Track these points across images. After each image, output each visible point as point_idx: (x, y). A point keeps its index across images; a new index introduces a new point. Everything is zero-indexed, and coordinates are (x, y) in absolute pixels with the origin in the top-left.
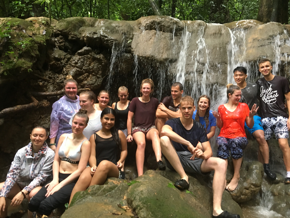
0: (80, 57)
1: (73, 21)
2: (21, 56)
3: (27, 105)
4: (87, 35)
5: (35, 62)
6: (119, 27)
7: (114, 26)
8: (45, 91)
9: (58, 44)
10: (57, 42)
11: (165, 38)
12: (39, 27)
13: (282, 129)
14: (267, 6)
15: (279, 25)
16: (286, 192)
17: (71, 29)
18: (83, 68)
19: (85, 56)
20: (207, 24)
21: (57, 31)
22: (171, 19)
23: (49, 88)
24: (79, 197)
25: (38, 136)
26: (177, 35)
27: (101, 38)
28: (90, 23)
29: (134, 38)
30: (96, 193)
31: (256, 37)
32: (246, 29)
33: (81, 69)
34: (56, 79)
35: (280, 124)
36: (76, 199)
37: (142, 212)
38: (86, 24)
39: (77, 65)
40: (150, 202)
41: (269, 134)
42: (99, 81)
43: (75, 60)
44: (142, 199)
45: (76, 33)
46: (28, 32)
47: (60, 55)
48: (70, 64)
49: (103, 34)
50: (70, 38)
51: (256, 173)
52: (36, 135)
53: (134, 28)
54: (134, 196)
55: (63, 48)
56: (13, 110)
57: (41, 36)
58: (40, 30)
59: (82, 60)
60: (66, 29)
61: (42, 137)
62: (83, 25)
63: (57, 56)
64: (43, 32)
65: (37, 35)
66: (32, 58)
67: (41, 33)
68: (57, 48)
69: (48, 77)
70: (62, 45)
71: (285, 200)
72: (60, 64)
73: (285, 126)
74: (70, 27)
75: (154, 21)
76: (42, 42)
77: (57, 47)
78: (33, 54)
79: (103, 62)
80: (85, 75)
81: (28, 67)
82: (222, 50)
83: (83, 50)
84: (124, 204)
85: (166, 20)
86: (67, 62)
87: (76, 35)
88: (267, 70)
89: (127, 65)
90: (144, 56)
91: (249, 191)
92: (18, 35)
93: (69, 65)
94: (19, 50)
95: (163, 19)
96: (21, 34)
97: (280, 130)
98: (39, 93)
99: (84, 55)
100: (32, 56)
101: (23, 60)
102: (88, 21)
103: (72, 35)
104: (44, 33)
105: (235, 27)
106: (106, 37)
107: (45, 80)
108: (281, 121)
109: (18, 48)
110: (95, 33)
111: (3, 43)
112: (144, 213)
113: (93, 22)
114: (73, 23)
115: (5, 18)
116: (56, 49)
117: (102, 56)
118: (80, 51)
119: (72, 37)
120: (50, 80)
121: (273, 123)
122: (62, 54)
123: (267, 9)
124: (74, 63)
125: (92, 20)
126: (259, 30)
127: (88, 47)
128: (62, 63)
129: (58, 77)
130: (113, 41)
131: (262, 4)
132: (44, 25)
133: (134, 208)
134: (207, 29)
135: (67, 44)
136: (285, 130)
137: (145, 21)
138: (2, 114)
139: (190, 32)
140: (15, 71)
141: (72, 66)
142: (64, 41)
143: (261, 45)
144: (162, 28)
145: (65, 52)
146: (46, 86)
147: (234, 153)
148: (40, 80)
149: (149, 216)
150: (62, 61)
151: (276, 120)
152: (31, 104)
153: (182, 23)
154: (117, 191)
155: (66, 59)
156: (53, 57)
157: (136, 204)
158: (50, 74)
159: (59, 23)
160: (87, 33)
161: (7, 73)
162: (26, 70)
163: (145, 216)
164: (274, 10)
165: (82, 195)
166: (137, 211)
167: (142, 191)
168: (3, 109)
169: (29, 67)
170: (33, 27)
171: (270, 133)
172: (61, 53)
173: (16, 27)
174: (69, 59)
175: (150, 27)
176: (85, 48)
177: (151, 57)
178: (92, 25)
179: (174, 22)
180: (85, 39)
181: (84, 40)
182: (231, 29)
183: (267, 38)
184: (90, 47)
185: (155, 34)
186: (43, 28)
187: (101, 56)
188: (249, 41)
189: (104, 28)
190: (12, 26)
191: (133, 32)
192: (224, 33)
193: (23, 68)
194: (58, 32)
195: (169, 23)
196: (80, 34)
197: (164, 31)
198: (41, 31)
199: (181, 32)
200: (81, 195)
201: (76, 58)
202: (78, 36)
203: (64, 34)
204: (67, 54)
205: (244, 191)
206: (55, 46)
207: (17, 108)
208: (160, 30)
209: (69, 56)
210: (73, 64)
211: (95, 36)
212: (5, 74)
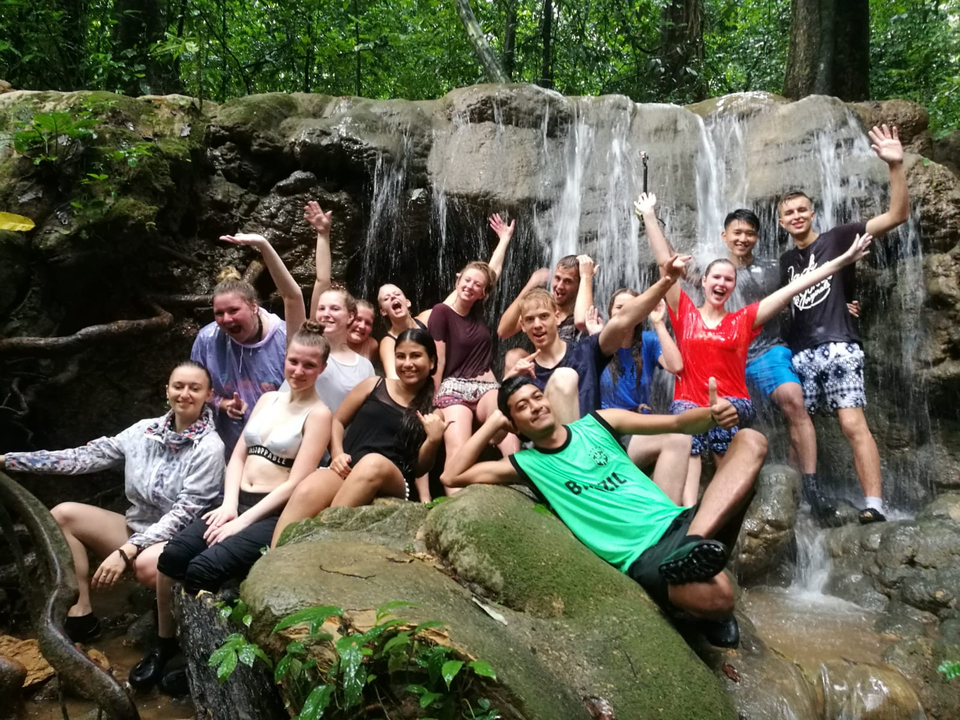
0: (284, 199)
1: (263, 102)
2: (124, 190)
3: (143, 322)
4: (304, 137)
5: (162, 206)
6: (391, 115)
7: (378, 114)
8: (188, 293)
9: (221, 164)
10: (218, 160)
11: (521, 142)
12: (170, 116)
13: (844, 383)
14: (808, 63)
15: (834, 102)
16: (861, 543)
17: (258, 124)
18: (293, 230)
19: (297, 196)
20: (638, 104)
21: (218, 129)
22: (538, 92)
23: (199, 285)
24: (297, 532)
25: (186, 387)
26: (556, 136)
27: (341, 146)
28: (311, 109)
29: (434, 145)
30: (341, 524)
31: (772, 137)
32: (742, 116)
33: (287, 231)
34: (217, 261)
35: (839, 368)
36: (288, 536)
37: (464, 555)
38: (300, 110)
39: (276, 222)
40: (487, 532)
41: (811, 397)
42: (339, 267)
43: (268, 208)
44: (465, 526)
45: (272, 133)
46: (140, 128)
47: (227, 194)
48: (256, 219)
49: (347, 133)
50: (256, 147)
51: (779, 493)
52: (180, 386)
53: (433, 120)
54: (444, 521)
55: (237, 175)
56: (108, 332)
57: (177, 141)
58: (173, 123)
59: (289, 207)
60: (244, 124)
61: (196, 390)
62: (292, 113)
63: (219, 197)
64: (182, 130)
65: (167, 138)
66: (154, 196)
67: (177, 132)
68: (219, 175)
69: (196, 255)
70: (233, 168)
71: (861, 566)
72: (227, 220)
73: (853, 373)
74: (256, 119)
75: (489, 98)
76: (181, 154)
77: (220, 172)
78: (157, 185)
79: (347, 214)
80: (297, 250)
81: (146, 216)
82: (680, 172)
83: (291, 179)
84: (417, 549)
85: (524, 93)
86: (247, 213)
87: (272, 140)
88: (802, 220)
89: (417, 222)
90: (463, 192)
91: (761, 542)
92: (113, 134)
93: (252, 223)
94: (120, 175)
95: (515, 90)
96: (124, 133)
97: (839, 387)
98: (172, 297)
99: (293, 194)
100: (155, 192)
101: (132, 200)
102: (305, 104)
103: (261, 141)
104: (186, 133)
105: (713, 113)
106: (356, 142)
107: (189, 264)
108: (841, 360)
109: (117, 170)
110: (324, 133)
111: (73, 155)
112: (471, 556)
113: (317, 105)
114: (264, 108)
115: (75, 93)
116: (216, 178)
117: (344, 196)
118: (281, 184)
119: (261, 145)
120: (200, 262)
121: (819, 367)
122: (232, 192)
123: (808, 70)
124: (266, 217)
125: (316, 101)
126: (779, 117)
127: (304, 171)
128: (232, 217)
129: (222, 256)
130: (374, 154)
131: (794, 57)
132: (184, 111)
133: (445, 549)
134: (637, 118)
135: (247, 166)
136: (851, 383)
137: (464, 97)
138: (78, 340)
139: (591, 126)
140: (112, 227)
141: (263, 224)
142: (238, 156)
143: (786, 157)
144: (513, 116)
145: (243, 187)
146: (190, 280)
147: (716, 437)
148: (175, 263)
149: (485, 563)
150: (233, 212)
151: (827, 357)
152: (154, 319)
153: (566, 102)
154: (398, 521)
155: (246, 207)
156: (209, 199)
157: (450, 539)
158: (201, 247)
159: (224, 108)
160: (301, 133)
161: (88, 234)
162: (140, 225)
163: (474, 563)
164: (822, 66)
165: (305, 528)
166: (451, 556)
167: (463, 509)
168: (80, 330)
169: (148, 218)
170: (156, 115)
171: (814, 393)
172: (231, 189)
173: (107, 115)
174: (253, 206)
175: (480, 115)
176: (298, 175)
177: (484, 197)
178: (316, 114)
179: (545, 101)
180: (298, 149)
181: (293, 152)
182: (705, 119)
183: (801, 139)
184: (312, 171)
185: (494, 131)
186: (182, 120)
187: (342, 197)
188: (755, 149)
189: (349, 120)
190: (96, 114)
191: (430, 129)
192: (685, 128)
193: (133, 218)
194: (223, 132)
195: (532, 102)
196: (284, 136)
197: (517, 125)
198: (177, 126)
199: (565, 126)
200: (303, 526)
201: (272, 202)
202: (279, 142)
203: (238, 138)
204: (246, 193)
205: (747, 542)
206: (214, 171)
207: (119, 327)
208: (507, 122)
209: (252, 197)
210: (264, 219)
211: (325, 142)
212: (84, 235)
